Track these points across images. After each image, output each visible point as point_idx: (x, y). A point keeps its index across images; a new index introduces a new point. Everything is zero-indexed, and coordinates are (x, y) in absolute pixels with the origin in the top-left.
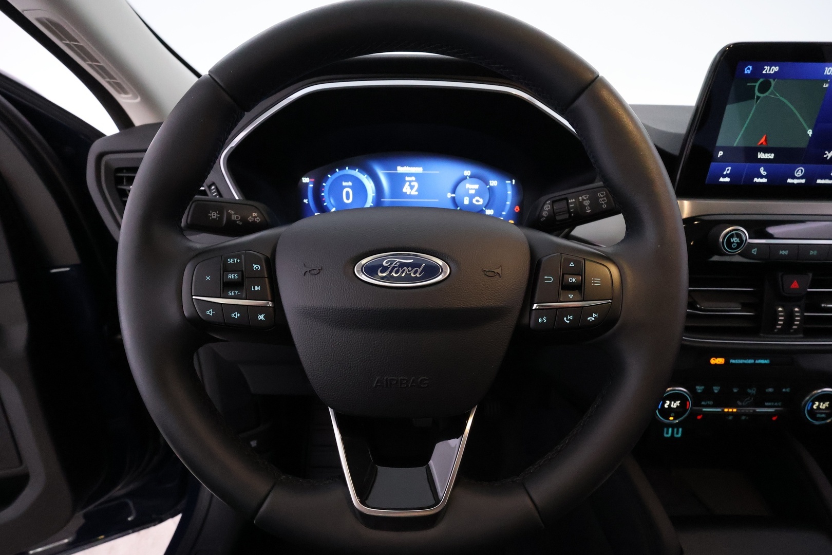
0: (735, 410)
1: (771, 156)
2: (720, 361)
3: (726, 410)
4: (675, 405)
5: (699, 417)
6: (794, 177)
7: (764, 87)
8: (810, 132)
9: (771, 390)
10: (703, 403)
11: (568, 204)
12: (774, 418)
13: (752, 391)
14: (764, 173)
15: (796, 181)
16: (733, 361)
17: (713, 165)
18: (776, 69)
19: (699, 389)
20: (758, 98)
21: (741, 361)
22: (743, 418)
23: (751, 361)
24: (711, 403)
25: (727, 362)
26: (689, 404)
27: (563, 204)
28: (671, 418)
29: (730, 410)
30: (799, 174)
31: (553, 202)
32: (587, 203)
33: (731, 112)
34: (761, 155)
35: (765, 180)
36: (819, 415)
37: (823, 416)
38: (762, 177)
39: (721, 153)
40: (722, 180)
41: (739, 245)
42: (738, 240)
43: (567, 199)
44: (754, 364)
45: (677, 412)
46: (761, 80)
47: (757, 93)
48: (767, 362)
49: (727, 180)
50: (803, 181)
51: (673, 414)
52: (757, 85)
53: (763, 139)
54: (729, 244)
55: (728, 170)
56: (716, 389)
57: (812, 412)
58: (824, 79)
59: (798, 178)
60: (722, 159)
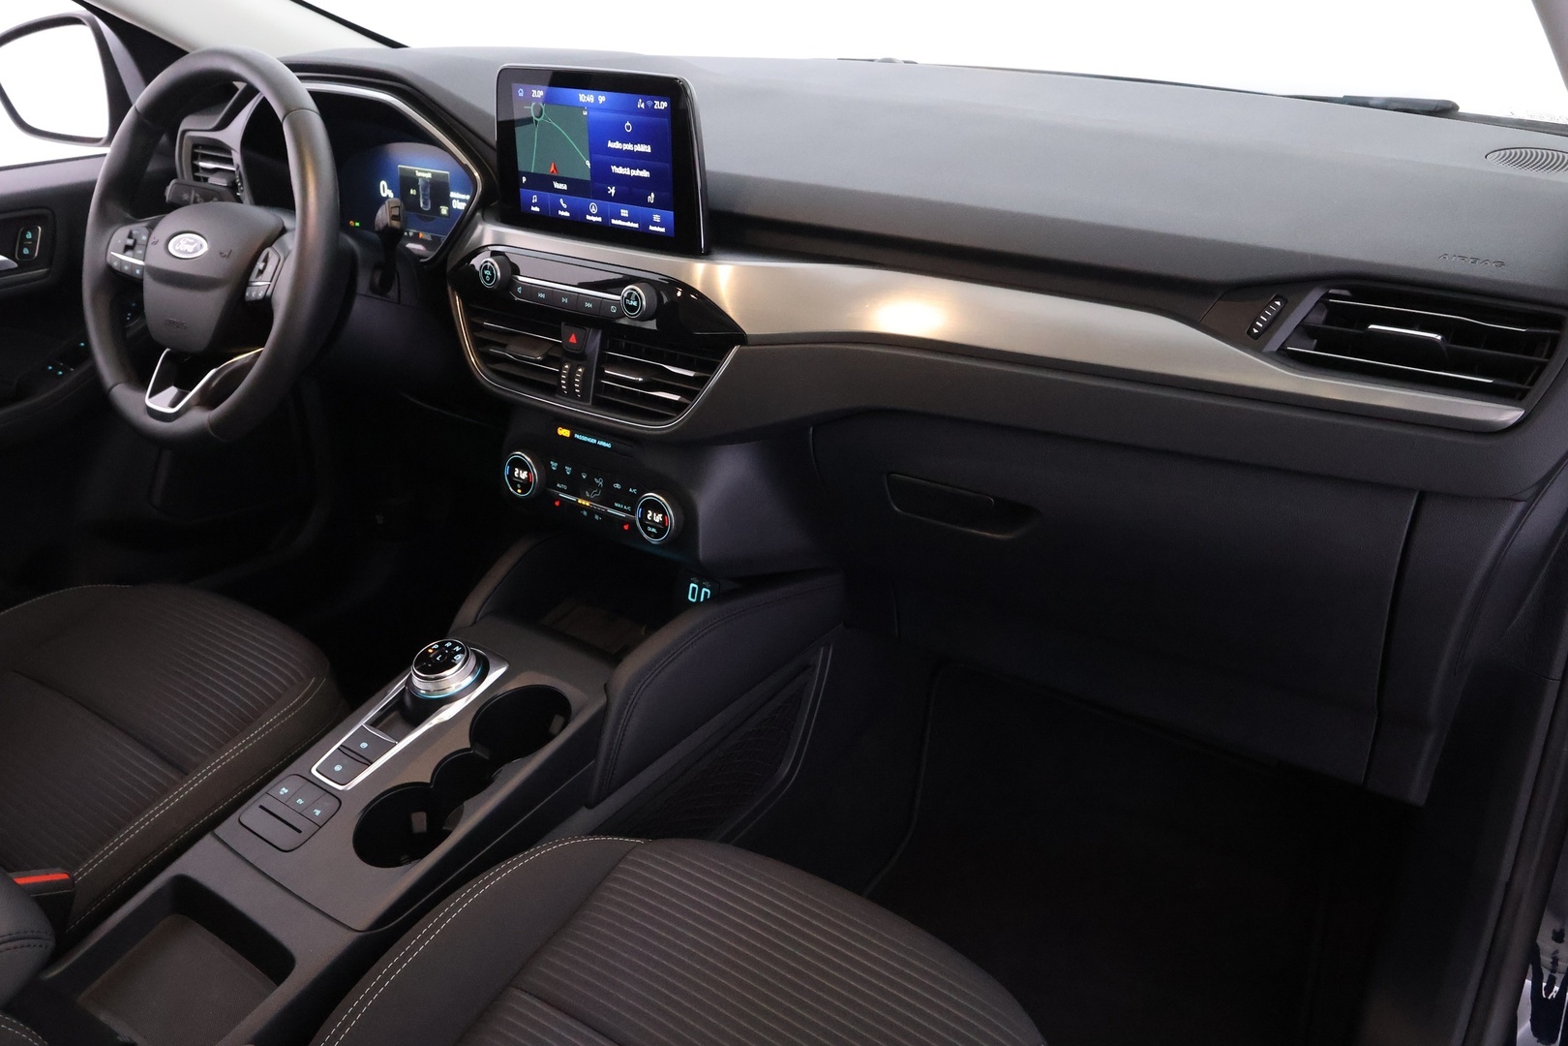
0: (588, 504)
1: (566, 187)
2: (568, 433)
3: (580, 501)
4: (524, 475)
5: (557, 503)
6: (591, 215)
7: (539, 112)
8: (588, 163)
9: (617, 486)
10: (559, 486)
12: (626, 527)
13: (599, 482)
14: (565, 206)
15: (594, 219)
16: (577, 436)
17: (522, 191)
18: (541, 93)
19: (554, 465)
20: (536, 122)
21: (585, 438)
22: (597, 517)
23: (594, 441)
24: (565, 487)
25: (572, 435)
26: (533, 477)
28: (520, 491)
29: (584, 503)
30: (594, 210)
33: (521, 134)
34: (557, 185)
35: (567, 214)
36: (649, 529)
38: (565, 210)
39: (524, 179)
40: (533, 209)
41: (492, 277)
44: (596, 445)
46: (533, 104)
47: (534, 117)
48: (608, 445)
49: (537, 209)
50: (600, 219)
51: (520, 486)
52: (532, 108)
53: (552, 168)
55: (535, 199)
56: (568, 470)
58: (582, 107)
59: (595, 215)
60: (527, 186)
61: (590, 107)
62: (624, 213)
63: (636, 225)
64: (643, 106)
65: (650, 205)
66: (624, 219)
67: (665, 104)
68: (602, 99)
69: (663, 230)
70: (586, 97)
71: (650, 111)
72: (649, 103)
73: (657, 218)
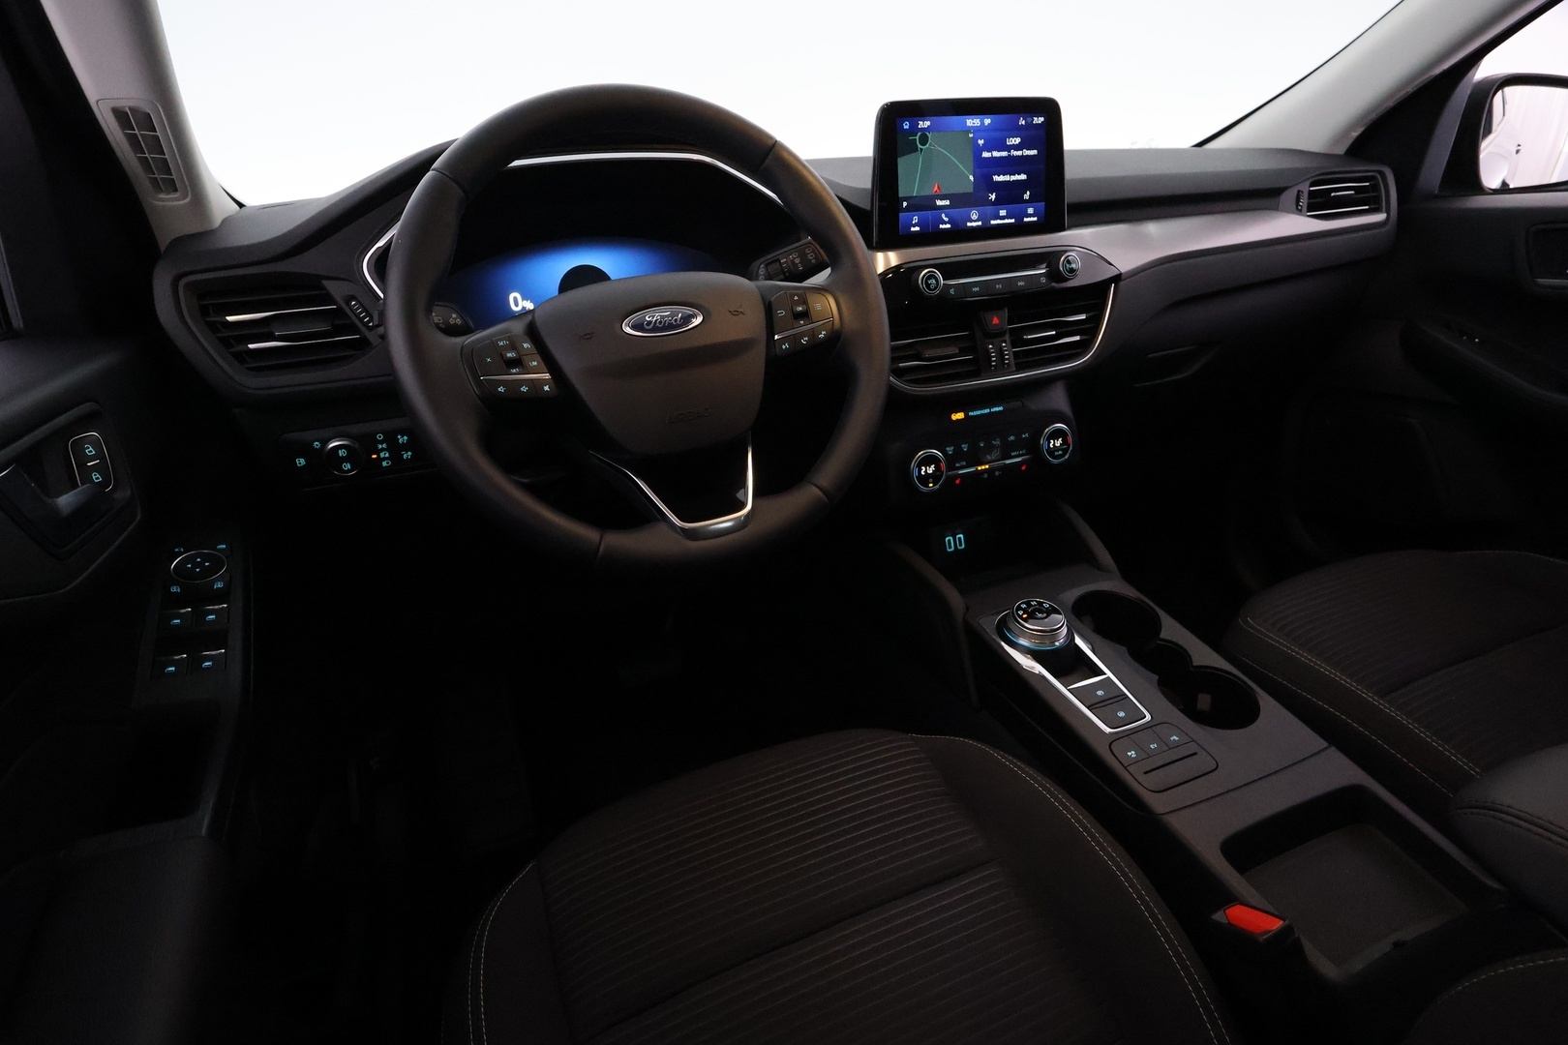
0: (987, 467)
1: (947, 202)
2: (960, 416)
3: (979, 468)
4: (931, 470)
5: (958, 482)
6: (971, 221)
7: (924, 140)
8: (971, 178)
9: (1012, 438)
10: (957, 465)
11: (781, 264)
12: (1023, 468)
13: (997, 442)
14: (946, 219)
15: (974, 224)
16: (971, 414)
17: (902, 215)
18: (928, 123)
19: (950, 450)
20: (921, 149)
21: (978, 413)
22: (997, 473)
23: (987, 411)
24: (964, 463)
25: (966, 415)
26: (943, 465)
27: (776, 266)
28: (931, 485)
29: (983, 467)
30: (974, 217)
31: (767, 265)
32: (797, 261)
33: (903, 163)
34: (939, 203)
35: (948, 226)
36: (1056, 453)
37: (1060, 452)
38: (946, 223)
39: (905, 204)
40: (913, 229)
41: (934, 286)
42: (934, 281)
43: (779, 260)
44: (991, 413)
45: (936, 477)
46: (919, 134)
47: (920, 146)
48: (1001, 408)
49: (917, 229)
50: (980, 223)
51: (931, 480)
52: (917, 138)
53: (936, 188)
54: (928, 285)
55: (915, 220)
56: (965, 447)
57: (1051, 452)
58: (968, 130)
59: (975, 221)
60: (908, 209)
61: (976, 130)
62: (1003, 213)
63: (1013, 221)
64: (1023, 123)
65: (1026, 201)
66: (1003, 218)
67: (1042, 119)
68: (987, 121)
69: (1035, 219)
70: (973, 122)
71: (1030, 126)
72: (1029, 120)
73: (1030, 211)
